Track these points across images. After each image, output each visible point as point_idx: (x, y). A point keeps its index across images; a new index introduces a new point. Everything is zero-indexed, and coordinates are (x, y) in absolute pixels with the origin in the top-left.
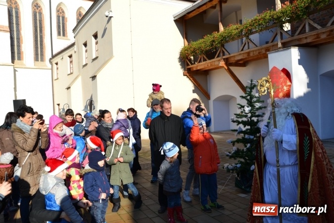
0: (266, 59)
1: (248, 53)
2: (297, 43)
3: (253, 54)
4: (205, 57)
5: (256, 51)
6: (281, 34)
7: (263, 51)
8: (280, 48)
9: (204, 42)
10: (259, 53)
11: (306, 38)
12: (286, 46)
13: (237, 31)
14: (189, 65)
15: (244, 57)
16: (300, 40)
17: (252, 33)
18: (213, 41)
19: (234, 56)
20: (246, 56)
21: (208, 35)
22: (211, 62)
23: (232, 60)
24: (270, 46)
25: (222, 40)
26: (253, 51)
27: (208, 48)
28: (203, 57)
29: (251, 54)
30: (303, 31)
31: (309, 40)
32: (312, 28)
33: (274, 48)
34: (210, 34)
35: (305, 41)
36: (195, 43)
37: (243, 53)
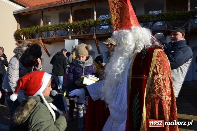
0: (63, 42)
1: (55, 39)
2: (77, 38)
4: (31, 37)
5: (58, 38)
6: (71, 32)
7: (62, 39)
8: (70, 38)
9: (31, 29)
10: (60, 39)
11: (81, 36)
12: (73, 38)
13: (51, 28)
14: (20, 40)
16: (78, 36)
17: (58, 29)
18: (38, 30)
19: (47, 39)
21: (35, 27)
22: (33, 40)
23: (46, 41)
24: (65, 37)
25: (42, 30)
27: (34, 33)
28: (29, 37)
29: (56, 39)
30: (80, 33)
31: (82, 37)
32: (84, 33)
34: (36, 26)
35: (80, 38)
36: (25, 29)
37: (52, 38)
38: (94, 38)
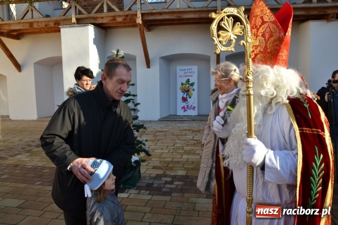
0: (58, 33)
1: (31, 24)
2: (93, 21)
3: (38, 26)
5: (42, 22)
6: (76, 8)
7: (52, 25)
8: (74, 23)
10: (46, 25)
11: (102, 18)
12: (80, 22)
15: (25, 28)
16: (96, 18)
20: (27, 26)
24: (61, 20)
26: (38, 22)
29: (35, 26)
30: (101, 10)
31: (105, 21)
33: (65, 23)
35: (100, 21)
37: (23, 23)
38: (137, 22)
